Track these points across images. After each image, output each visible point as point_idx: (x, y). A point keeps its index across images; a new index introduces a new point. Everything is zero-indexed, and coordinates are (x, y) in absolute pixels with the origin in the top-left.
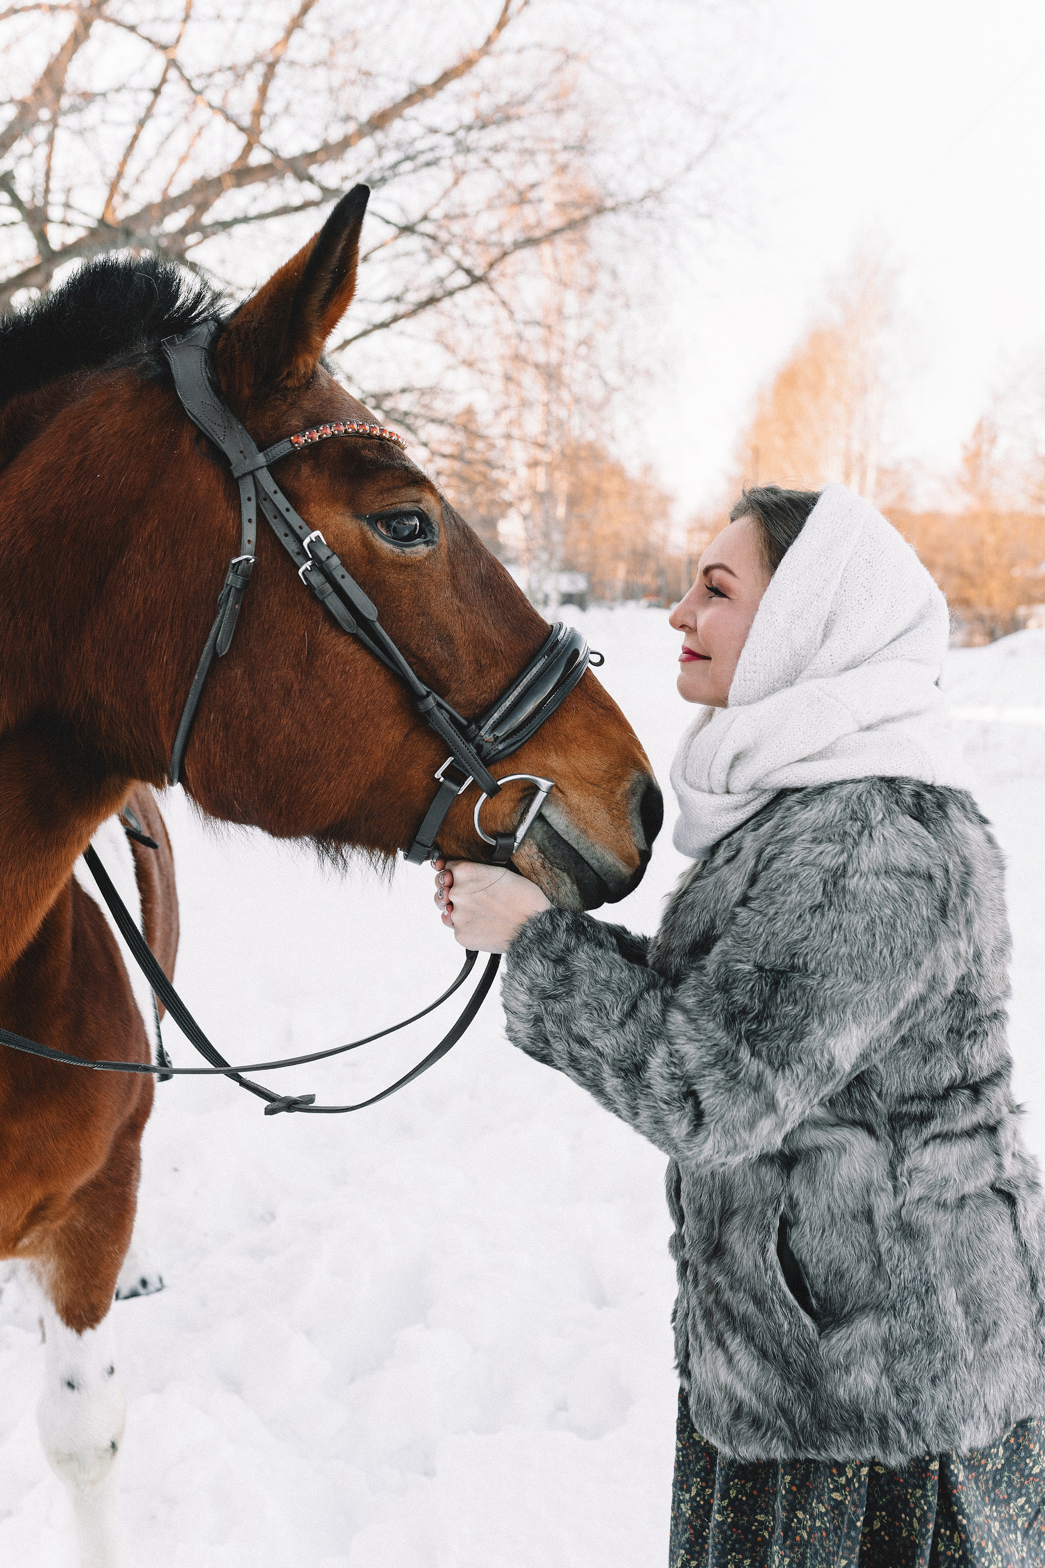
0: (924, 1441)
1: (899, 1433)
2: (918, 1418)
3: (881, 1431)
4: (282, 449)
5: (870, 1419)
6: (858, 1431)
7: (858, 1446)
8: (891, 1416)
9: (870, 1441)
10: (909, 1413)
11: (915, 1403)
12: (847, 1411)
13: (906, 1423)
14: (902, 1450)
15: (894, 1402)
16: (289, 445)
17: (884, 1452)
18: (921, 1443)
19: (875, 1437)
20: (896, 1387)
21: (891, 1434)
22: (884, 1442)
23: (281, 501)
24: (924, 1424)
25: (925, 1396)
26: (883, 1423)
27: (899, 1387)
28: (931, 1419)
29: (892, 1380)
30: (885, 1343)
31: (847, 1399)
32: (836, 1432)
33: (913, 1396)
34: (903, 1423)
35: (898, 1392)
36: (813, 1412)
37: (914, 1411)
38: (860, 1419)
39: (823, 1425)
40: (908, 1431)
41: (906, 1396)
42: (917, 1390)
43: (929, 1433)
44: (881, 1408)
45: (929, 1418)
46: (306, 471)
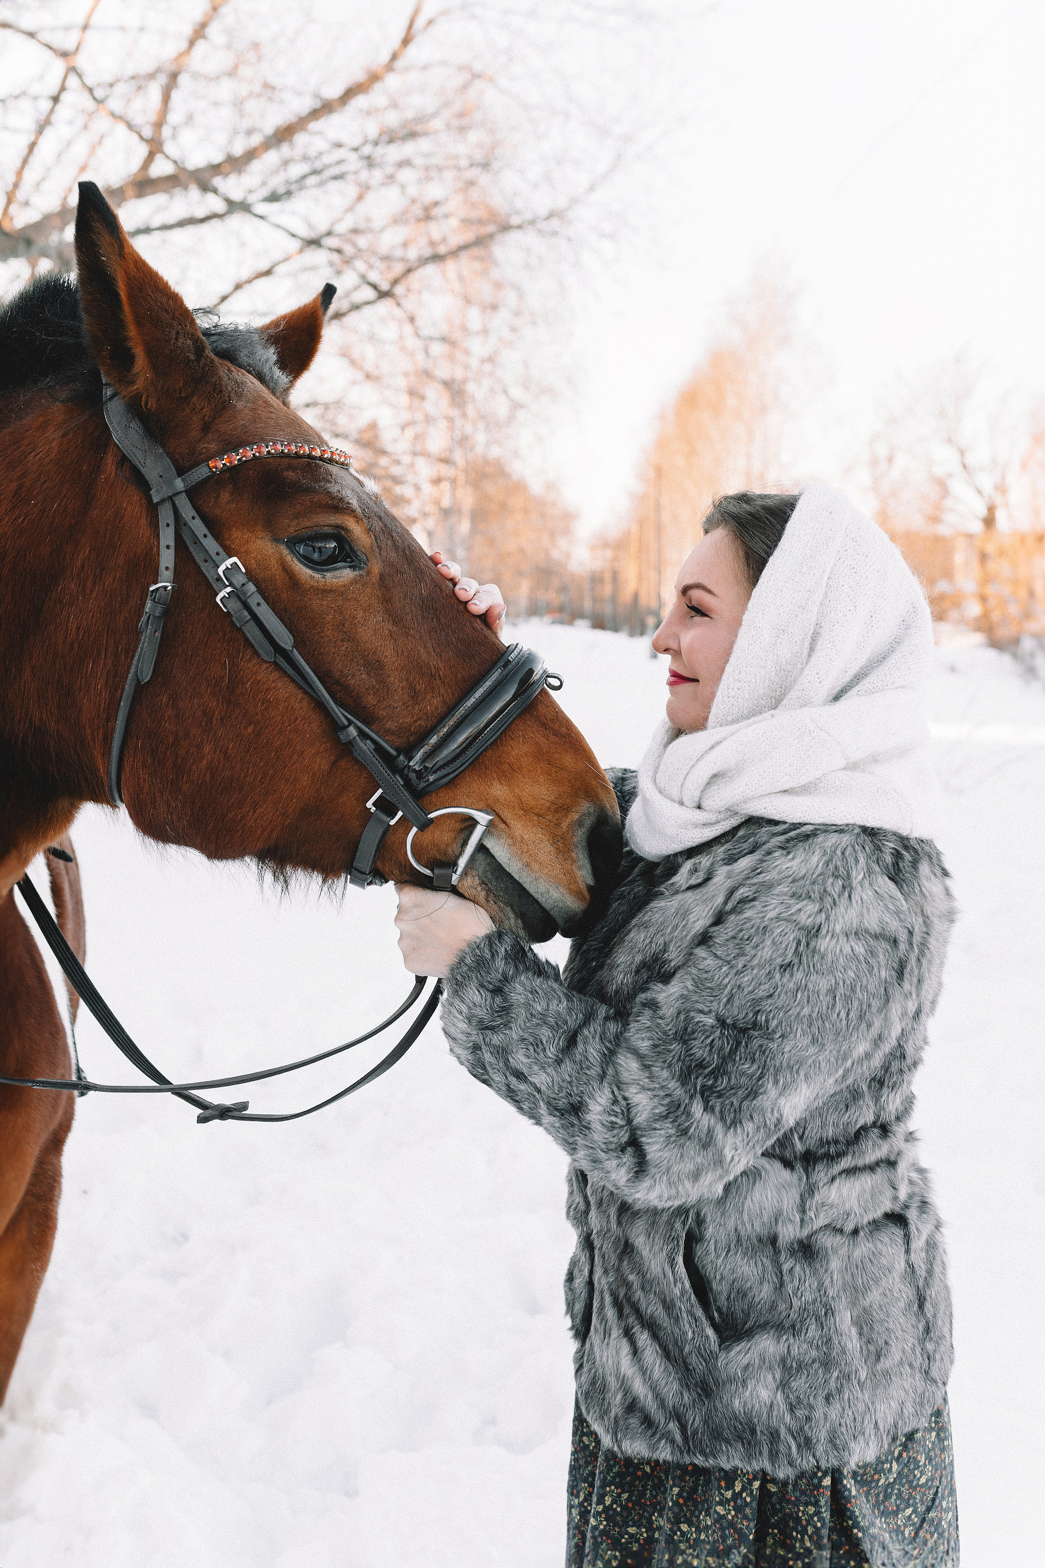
0: (814, 1456)
1: (790, 1448)
2: (810, 1434)
3: (772, 1444)
4: (201, 472)
5: (762, 1432)
6: (749, 1443)
7: (749, 1457)
8: (783, 1431)
9: (760, 1453)
10: (802, 1429)
11: (808, 1419)
12: (741, 1424)
13: (798, 1439)
14: (791, 1464)
15: (788, 1418)
16: (206, 469)
17: (773, 1465)
18: (811, 1458)
19: (765, 1450)
20: (791, 1404)
21: (782, 1448)
22: (774, 1456)
23: (199, 527)
24: (814, 1441)
25: (818, 1414)
26: (774, 1436)
27: (794, 1403)
28: (823, 1435)
29: (788, 1397)
30: (783, 1361)
31: (742, 1411)
32: (727, 1441)
33: (807, 1413)
34: (794, 1438)
35: (792, 1409)
36: (706, 1420)
37: (806, 1428)
38: (753, 1431)
39: (717, 1435)
40: (799, 1446)
41: (801, 1413)
42: (811, 1407)
43: (820, 1449)
44: (774, 1422)
45: (821, 1435)
46: (225, 496)
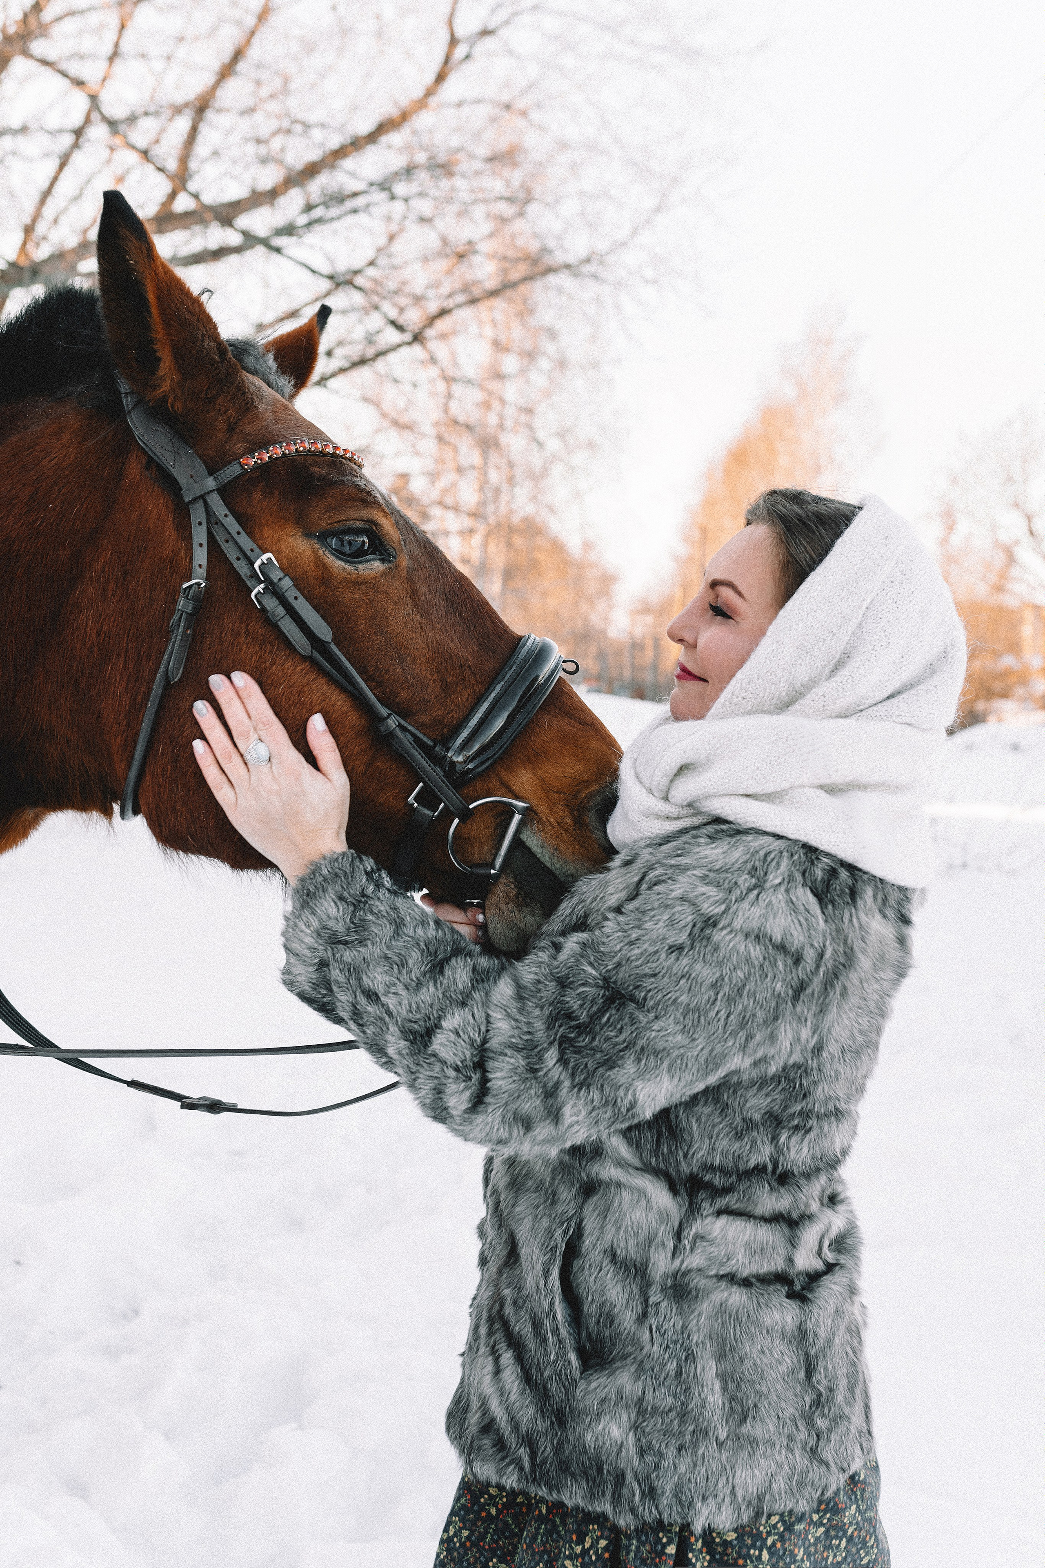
0: (657, 1508)
1: (634, 1495)
2: (656, 1484)
3: (616, 1486)
5: (608, 1471)
6: (594, 1481)
7: (592, 1497)
8: (629, 1477)
9: (604, 1494)
10: (649, 1476)
11: (657, 1467)
12: (589, 1459)
13: (643, 1486)
14: (633, 1511)
15: (636, 1463)
17: (614, 1509)
18: (653, 1510)
19: (609, 1492)
20: (641, 1447)
21: (625, 1491)
22: (616, 1500)
24: (659, 1491)
25: (668, 1463)
26: (620, 1479)
27: (645, 1447)
28: (669, 1487)
29: (639, 1439)
30: (639, 1402)
31: (593, 1446)
32: (573, 1476)
33: (656, 1460)
34: (640, 1484)
35: (642, 1453)
36: (558, 1449)
37: (654, 1475)
38: (600, 1470)
39: (564, 1467)
40: (642, 1493)
41: (649, 1459)
42: (662, 1455)
43: (664, 1501)
44: (622, 1465)
45: (667, 1486)
46: (257, 495)
